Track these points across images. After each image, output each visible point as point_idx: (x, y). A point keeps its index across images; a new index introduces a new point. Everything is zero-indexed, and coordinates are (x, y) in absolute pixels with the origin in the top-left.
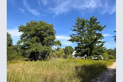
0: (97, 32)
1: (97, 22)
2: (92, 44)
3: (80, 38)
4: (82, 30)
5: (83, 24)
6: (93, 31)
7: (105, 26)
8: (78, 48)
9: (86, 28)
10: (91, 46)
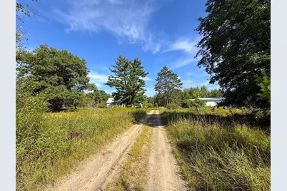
0: (140, 78)
1: (141, 66)
2: (134, 91)
3: (121, 83)
4: (123, 73)
5: (126, 66)
6: (136, 76)
7: (148, 73)
8: (117, 94)
9: (129, 71)
10: (133, 94)
